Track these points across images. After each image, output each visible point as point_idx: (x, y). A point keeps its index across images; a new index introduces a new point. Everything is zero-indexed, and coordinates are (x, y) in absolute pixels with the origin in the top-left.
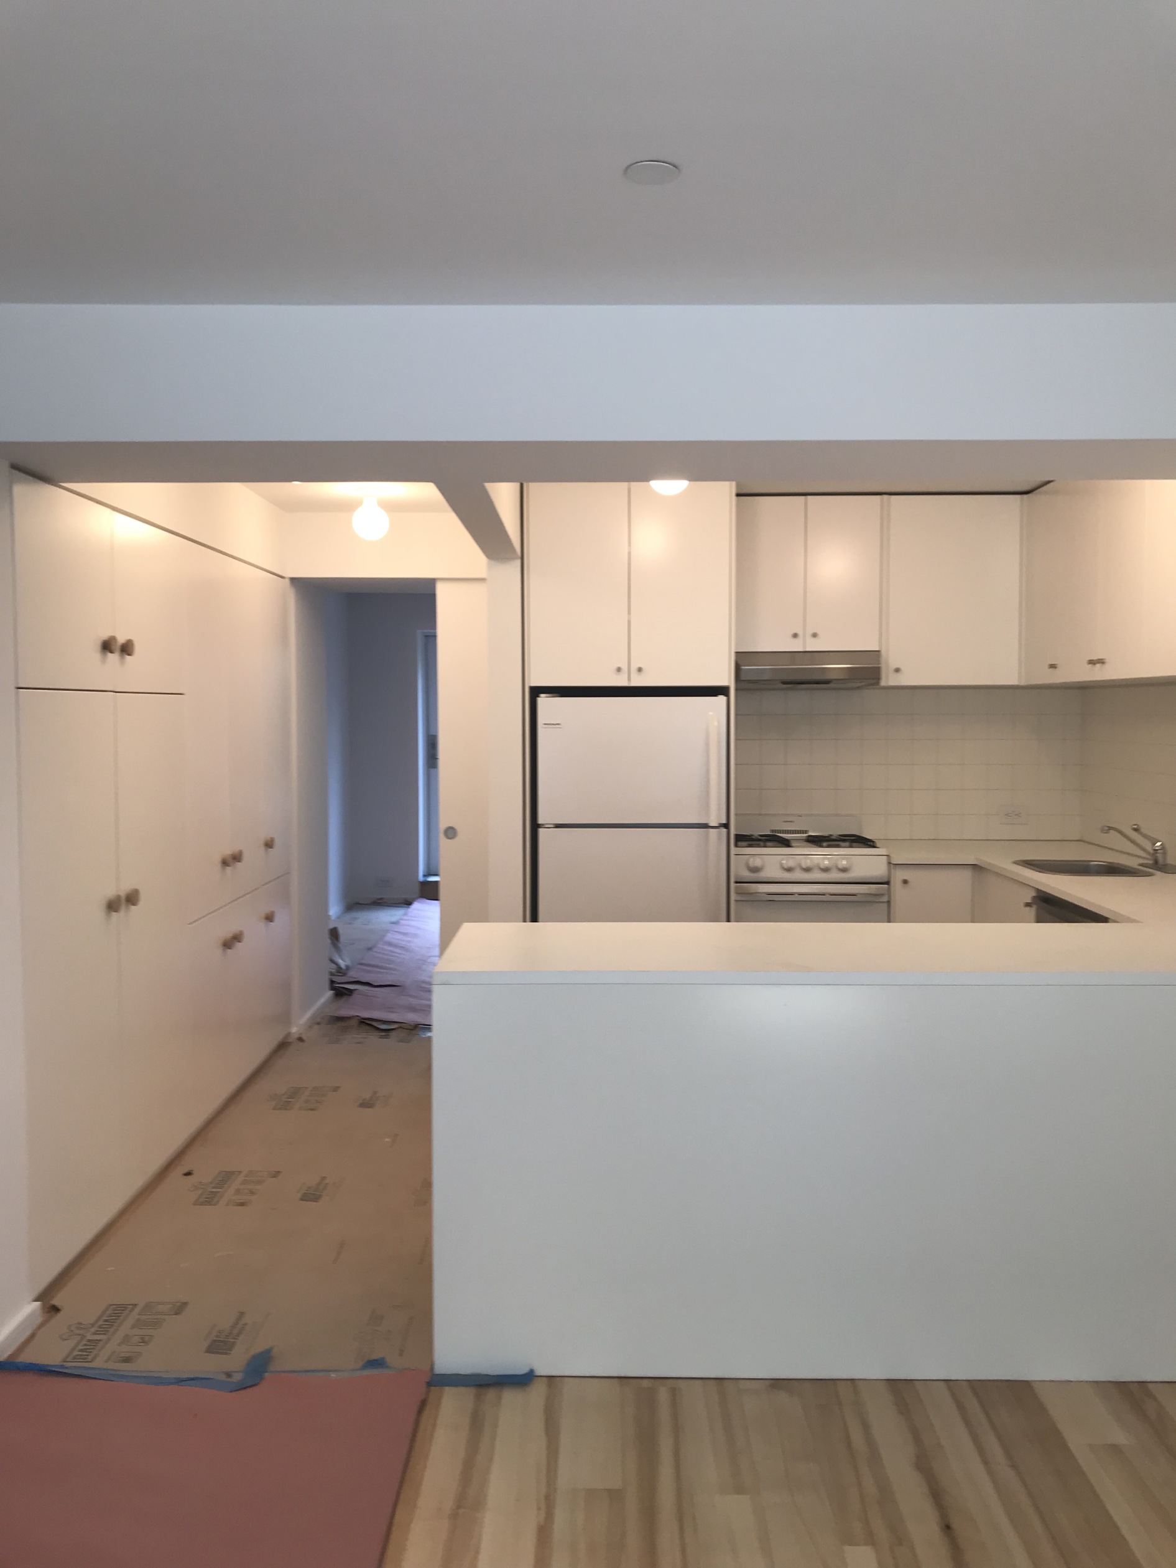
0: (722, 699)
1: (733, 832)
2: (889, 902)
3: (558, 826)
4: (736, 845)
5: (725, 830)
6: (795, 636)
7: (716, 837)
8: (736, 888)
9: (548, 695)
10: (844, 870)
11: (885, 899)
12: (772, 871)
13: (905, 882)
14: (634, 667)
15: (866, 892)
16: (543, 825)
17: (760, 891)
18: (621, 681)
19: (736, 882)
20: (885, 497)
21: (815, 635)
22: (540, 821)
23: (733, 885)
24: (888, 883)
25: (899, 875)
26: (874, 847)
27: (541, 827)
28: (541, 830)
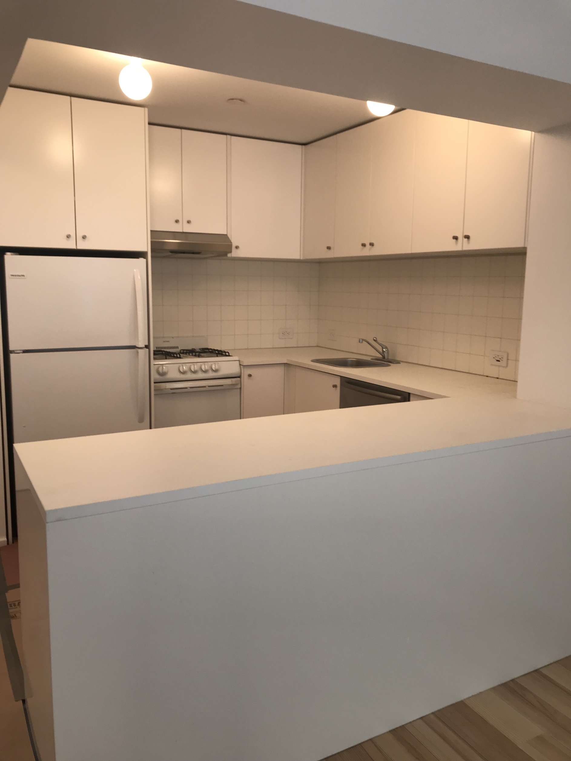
0: (142, 261)
1: (152, 349)
2: (240, 388)
3: (25, 351)
4: (155, 359)
5: (148, 349)
6: (177, 221)
7: (142, 353)
8: (155, 386)
9: (12, 253)
10: (216, 371)
11: (239, 386)
12: (173, 374)
13: (250, 376)
14: (80, 235)
15: (231, 383)
16: (14, 351)
17: (167, 388)
18: (70, 245)
19: (155, 383)
20: (229, 137)
21: (189, 222)
22: (12, 347)
23: (153, 384)
24: (240, 377)
25: (247, 372)
26: (229, 356)
27: (11, 353)
28: (12, 356)
